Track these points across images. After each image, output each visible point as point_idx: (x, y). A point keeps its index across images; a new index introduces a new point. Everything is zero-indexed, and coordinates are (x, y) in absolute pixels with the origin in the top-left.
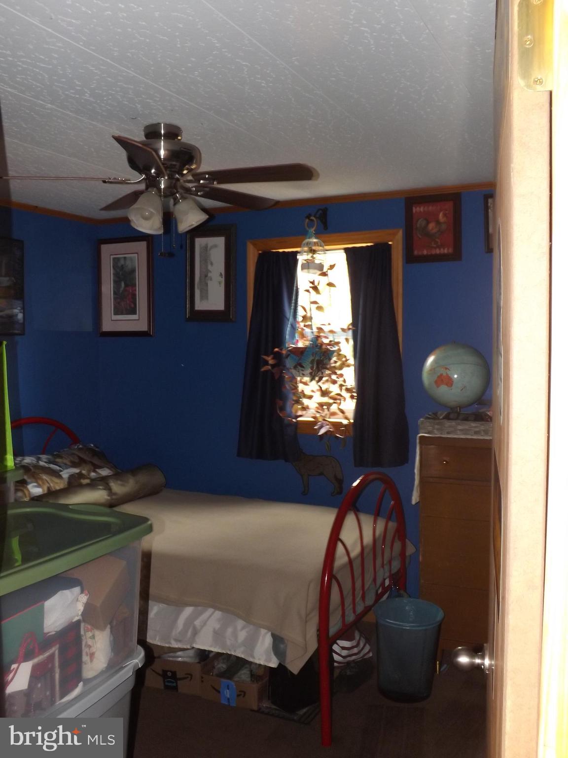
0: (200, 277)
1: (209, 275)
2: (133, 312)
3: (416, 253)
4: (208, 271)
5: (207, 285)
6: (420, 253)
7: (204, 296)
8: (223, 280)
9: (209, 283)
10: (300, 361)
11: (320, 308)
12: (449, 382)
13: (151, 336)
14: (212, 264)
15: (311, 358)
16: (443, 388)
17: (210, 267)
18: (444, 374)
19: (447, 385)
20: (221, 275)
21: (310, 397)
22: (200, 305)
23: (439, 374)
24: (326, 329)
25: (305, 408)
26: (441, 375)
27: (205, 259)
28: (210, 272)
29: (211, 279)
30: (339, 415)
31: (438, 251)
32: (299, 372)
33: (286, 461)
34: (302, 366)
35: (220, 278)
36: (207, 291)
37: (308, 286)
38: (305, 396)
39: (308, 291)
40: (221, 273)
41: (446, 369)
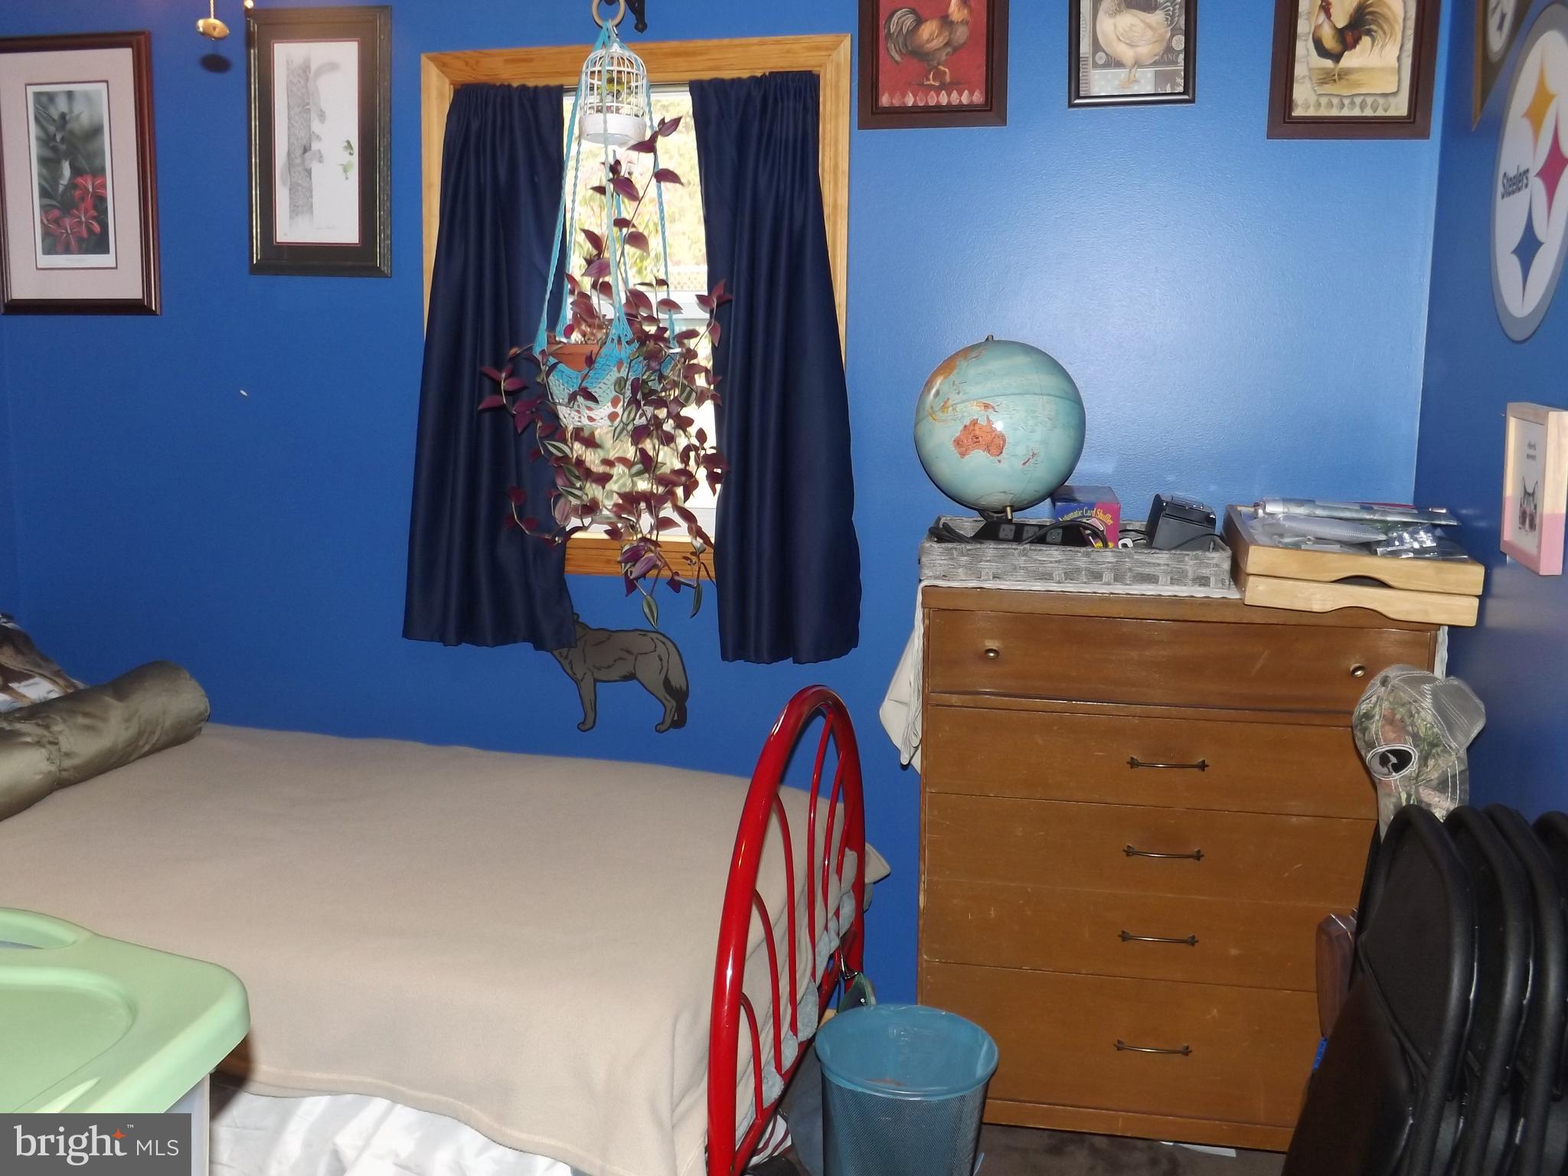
0: (289, 151)
1: (315, 146)
2: (100, 244)
3: (885, 100)
4: (312, 136)
5: (309, 172)
6: (896, 103)
7: (303, 205)
8: (355, 160)
9: (316, 167)
10: (584, 384)
11: (637, 240)
12: (995, 445)
13: (154, 313)
14: (322, 116)
15: (614, 375)
16: (978, 457)
17: (316, 126)
18: (982, 422)
19: (988, 449)
20: (349, 145)
21: (603, 479)
22: (289, 230)
23: (967, 422)
24: (655, 296)
25: (590, 508)
26: (974, 423)
27: (304, 105)
28: (318, 138)
29: (321, 160)
30: (679, 526)
31: (944, 99)
32: (578, 412)
33: (539, 646)
34: (590, 397)
35: (346, 154)
36: (310, 190)
37: (602, 177)
38: (588, 474)
39: (601, 190)
40: (348, 142)
41: (987, 406)
